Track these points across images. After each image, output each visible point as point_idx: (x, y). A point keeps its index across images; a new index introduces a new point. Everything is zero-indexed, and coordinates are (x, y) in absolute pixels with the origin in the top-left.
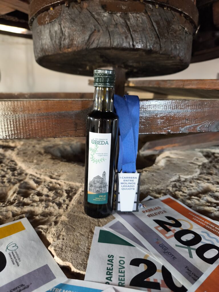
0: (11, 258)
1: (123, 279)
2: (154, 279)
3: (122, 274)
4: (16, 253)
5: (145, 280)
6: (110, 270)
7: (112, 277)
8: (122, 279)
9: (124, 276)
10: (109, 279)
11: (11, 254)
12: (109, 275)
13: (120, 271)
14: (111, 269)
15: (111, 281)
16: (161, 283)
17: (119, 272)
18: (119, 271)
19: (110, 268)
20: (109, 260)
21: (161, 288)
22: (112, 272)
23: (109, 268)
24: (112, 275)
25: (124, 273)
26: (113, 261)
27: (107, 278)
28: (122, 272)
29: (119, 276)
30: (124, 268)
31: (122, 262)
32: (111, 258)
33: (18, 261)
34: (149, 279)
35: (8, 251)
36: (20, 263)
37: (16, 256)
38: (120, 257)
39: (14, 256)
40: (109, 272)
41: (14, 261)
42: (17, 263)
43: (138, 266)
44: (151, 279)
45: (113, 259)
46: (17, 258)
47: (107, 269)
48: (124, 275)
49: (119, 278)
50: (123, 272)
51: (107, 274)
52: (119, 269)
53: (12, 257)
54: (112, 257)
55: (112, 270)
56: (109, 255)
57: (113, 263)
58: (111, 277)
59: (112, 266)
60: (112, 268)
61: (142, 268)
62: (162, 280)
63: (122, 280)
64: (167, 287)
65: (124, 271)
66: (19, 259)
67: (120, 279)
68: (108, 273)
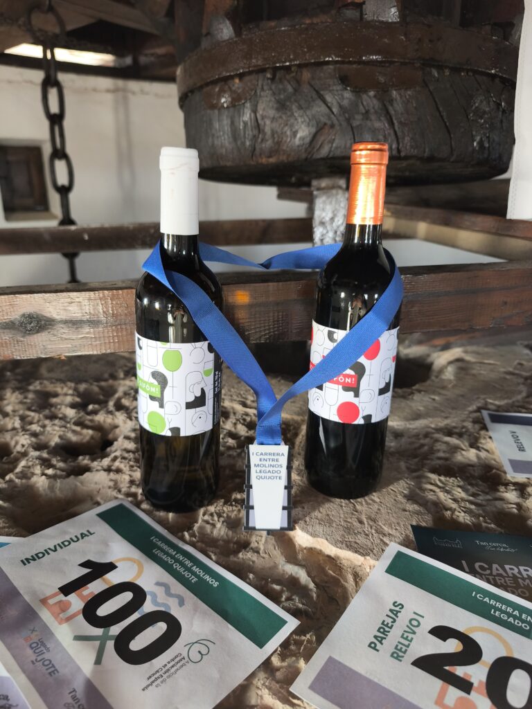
1: (403, 650)
2: (465, 674)
3: (406, 643)
5: (447, 668)
6: (387, 625)
7: (385, 638)
8: (401, 648)
9: (408, 646)
10: (380, 639)
12: (383, 633)
13: (405, 636)
14: (390, 625)
15: (382, 644)
16: (476, 685)
17: (402, 637)
18: (403, 634)
19: (388, 623)
20: (391, 611)
21: (473, 693)
22: (389, 632)
23: (385, 623)
24: (387, 635)
25: (411, 641)
26: (399, 614)
27: (376, 637)
28: (406, 639)
29: (399, 642)
30: (414, 633)
31: (415, 623)
32: (397, 609)
34: (456, 670)
38: (415, 613)
40: (384, 630)
43: (445, 641)
44: (460, 671)
45: (400, 612)
47: (383, 623)
48: (409, 644)
49: (397, 646)
50: (409, 638)
51: (379, 631)
52: (405, 631)
54: (400, 606)
55: (391, 628)
56: (396, 602)
57: (397, 617)
58: (383, 638)
59: (392, 622)
60: (392, 626)
61: (453, 646)
62: (480, 682)
63: (400, 650)
64: (486, 694)
65: (412, 639)
67: (399, 648)
68: (382, 630)
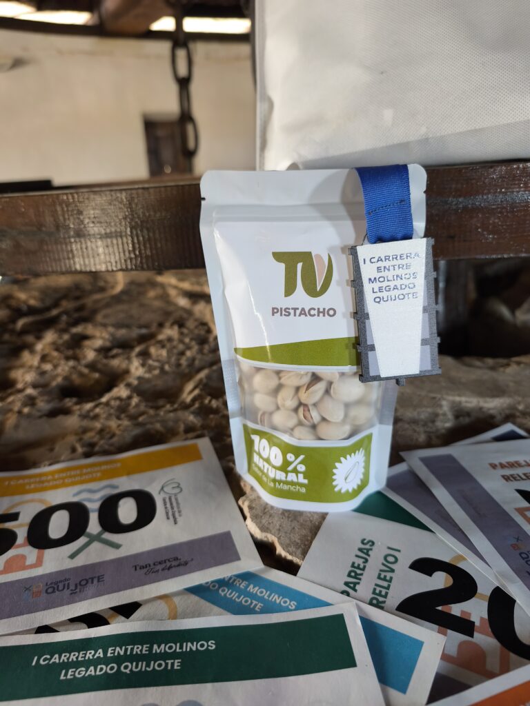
0: (166, 508)
2: (463, 612)
3: (385, 584)
4: (176, 499)
5: (440, 608)
6: (358, 567)
7: (359, 583)
9: (388, 588)
10: (352, 585)
11: (167, 500)
13: (382, 576)
14: (361, 566)
15: (356, 591)
16: (477, 623)
17: (379, 577)
18: (380, 575)
20: (360, 550)
21: (476, 634)
22: (362, 574)
23: (356, 565)
24: (360, 579)
25: (390, 581)
26: (370, 553)
27: (347, 584)
28: (384, 579)
29: (377, 585)
30: (392, 571)
31: (391, 559)
32: (368, 547)
33: (177, 515)
34: (450, 609)
35: (163, 495)
36: (179, 519)
37: (175, 504)
38: (389, 548)
39: (171, 504)
41: (170, 514)
42: (174, 517)
43: (430, 575)
44: (456, 609)
45: (371, 549)
46: (176, 509)
47: (353, 565)
48: (389, 586)
49: (375, 589)
50: (388, 578)
51: (349, 575)
52: (381, 571)
53: (168, 505)
54: (370, 543)
55: (363, 569)
56: (364, 540)
57: (369, 556)
58: (355, 584)
59: (364, 562)
60: (365, 567)
61: (440, 581)
62: (482, 619)
63: (380, 594)
64: (492, 635)
65: (391, 578)
66: (179, 512)
67: (377, 591)
68: (353, 574)
